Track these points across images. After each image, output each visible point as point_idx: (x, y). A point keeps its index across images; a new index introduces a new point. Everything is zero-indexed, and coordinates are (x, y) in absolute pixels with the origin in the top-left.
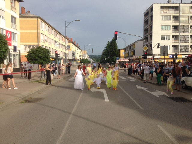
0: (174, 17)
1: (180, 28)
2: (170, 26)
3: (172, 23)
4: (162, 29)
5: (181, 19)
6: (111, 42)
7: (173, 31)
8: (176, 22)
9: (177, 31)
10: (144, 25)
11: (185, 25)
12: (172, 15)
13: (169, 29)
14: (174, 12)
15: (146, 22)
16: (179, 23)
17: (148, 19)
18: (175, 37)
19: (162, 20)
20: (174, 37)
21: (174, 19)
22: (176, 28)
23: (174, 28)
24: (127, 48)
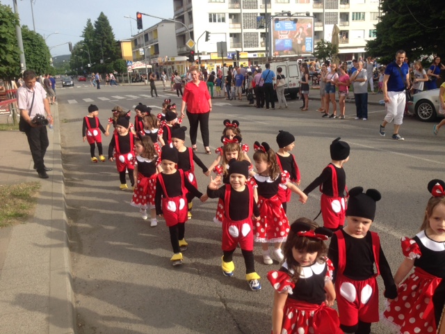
6: (96, 22)
7: (230, 5)
9: (237, 5)
18: (235, 18)
24: (139, 38)
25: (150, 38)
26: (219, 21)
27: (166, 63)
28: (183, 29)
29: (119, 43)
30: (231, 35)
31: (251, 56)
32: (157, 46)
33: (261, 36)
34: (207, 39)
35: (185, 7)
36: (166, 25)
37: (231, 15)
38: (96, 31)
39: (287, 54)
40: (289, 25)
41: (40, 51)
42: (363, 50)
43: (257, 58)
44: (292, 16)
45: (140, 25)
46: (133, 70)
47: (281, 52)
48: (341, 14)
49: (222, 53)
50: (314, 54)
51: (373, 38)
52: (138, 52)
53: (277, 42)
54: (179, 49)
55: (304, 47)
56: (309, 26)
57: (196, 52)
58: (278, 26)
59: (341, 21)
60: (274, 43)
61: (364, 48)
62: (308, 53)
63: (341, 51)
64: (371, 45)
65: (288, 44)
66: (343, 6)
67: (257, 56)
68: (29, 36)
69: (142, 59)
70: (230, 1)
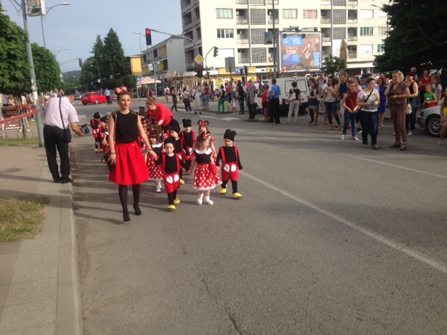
1: (250, 13)
2: (232, 9)
3: (234, 4)
4: (219, 17)
6: (106, 38)
7: (238, 21)
8: (243, 1)
9: (245, 21)
10: (182, 4)
11: (258, 8)
13: (230, 16)
16: (248, 4)
20: (241, 32)
22: (242, 13)
23: (240, 15)
24: (148, 54)
25: (159, 53)
26: (227, 37)
27: (174, 79)
28: (191, 45)
29: (128, 59)
30: (239, 50)
31: (259, 71)
32: (165, 62)
33: (269, 52)
34: (215, 55)
35: (194, 23)
36: (175, 41)
37: (239, 31)
38: (105, 47)
39: (295, 69)
40: (297, 40)
41: (50, 67)
42: (371, 65)
43: (265, 73)
44: (300, 31)
45: (149, 42)
46: (142, 85)
47: (289, 67)
48: (349, 29)
49: (230, 69)
50: (322, 69)
51: (382, 53)
52: (147, 67)
53: (285, 57)
54: (188, 65)
55: (312, 62)
56: (317, 41)
57: (205, 67)
58: (286, 41)
59: (349, 36)
60: (282, 59)
61: (372, 63)
62: (316, 68)
63: (350, 66)
64: (379, 59)
65: (296, 59)
66: (351, 21)
67: (265, 71)
68: (39, 52)
69: (151, 74)
70: (238, 17)
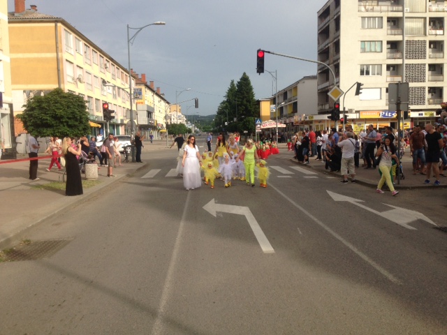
0: (390, 20)
1: (405, 45)
2: (382, 41)
3: (385, 34)
4: (363, 50)
5: (407, 24)
6: (239, 83)
7: (389, 55)
8: (396, 32)
9: (398, 55)
10: (318, 40)
11: (416, 39)
12: (385, 16)
13: (379, 50)
14: (390, 8)
15: (324, 33)
16: (403, 35)
17: (329, 26)
18: (394, 69)
19: (363, 27)
20: (391, 68)
21: (391, 26)
22: (394, 46)
23: (391, 48)
24: (278, 97)
25: (289, 96)
26: (373, 74)
27: (302, 123)
28: (327, 84)
29: (258, 102)
30: (388, 90)
31: (416, 115)
32: (295, 105)
33: (429, 92)
34: (358, 93)
35: (331, 59)
36: (308, 82)
37: (388, 67)
38: (237, 91)
43: (423, 118)
54: (320, 107)
57: (342, 109)
70: (389, 50)
